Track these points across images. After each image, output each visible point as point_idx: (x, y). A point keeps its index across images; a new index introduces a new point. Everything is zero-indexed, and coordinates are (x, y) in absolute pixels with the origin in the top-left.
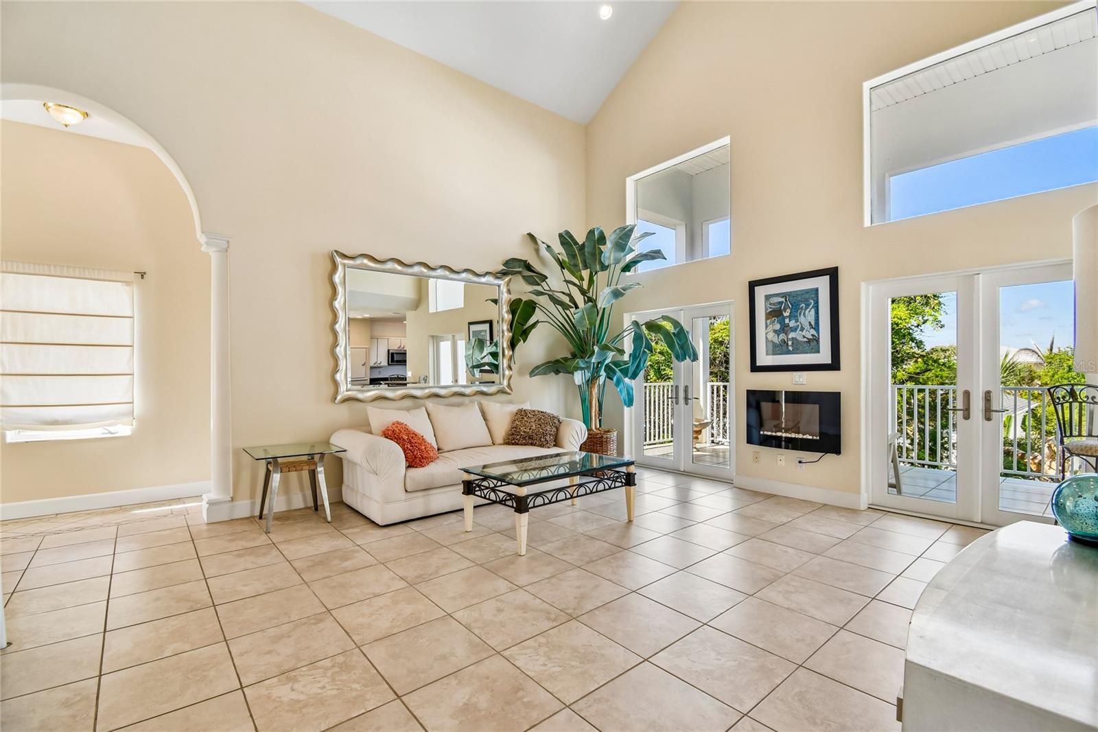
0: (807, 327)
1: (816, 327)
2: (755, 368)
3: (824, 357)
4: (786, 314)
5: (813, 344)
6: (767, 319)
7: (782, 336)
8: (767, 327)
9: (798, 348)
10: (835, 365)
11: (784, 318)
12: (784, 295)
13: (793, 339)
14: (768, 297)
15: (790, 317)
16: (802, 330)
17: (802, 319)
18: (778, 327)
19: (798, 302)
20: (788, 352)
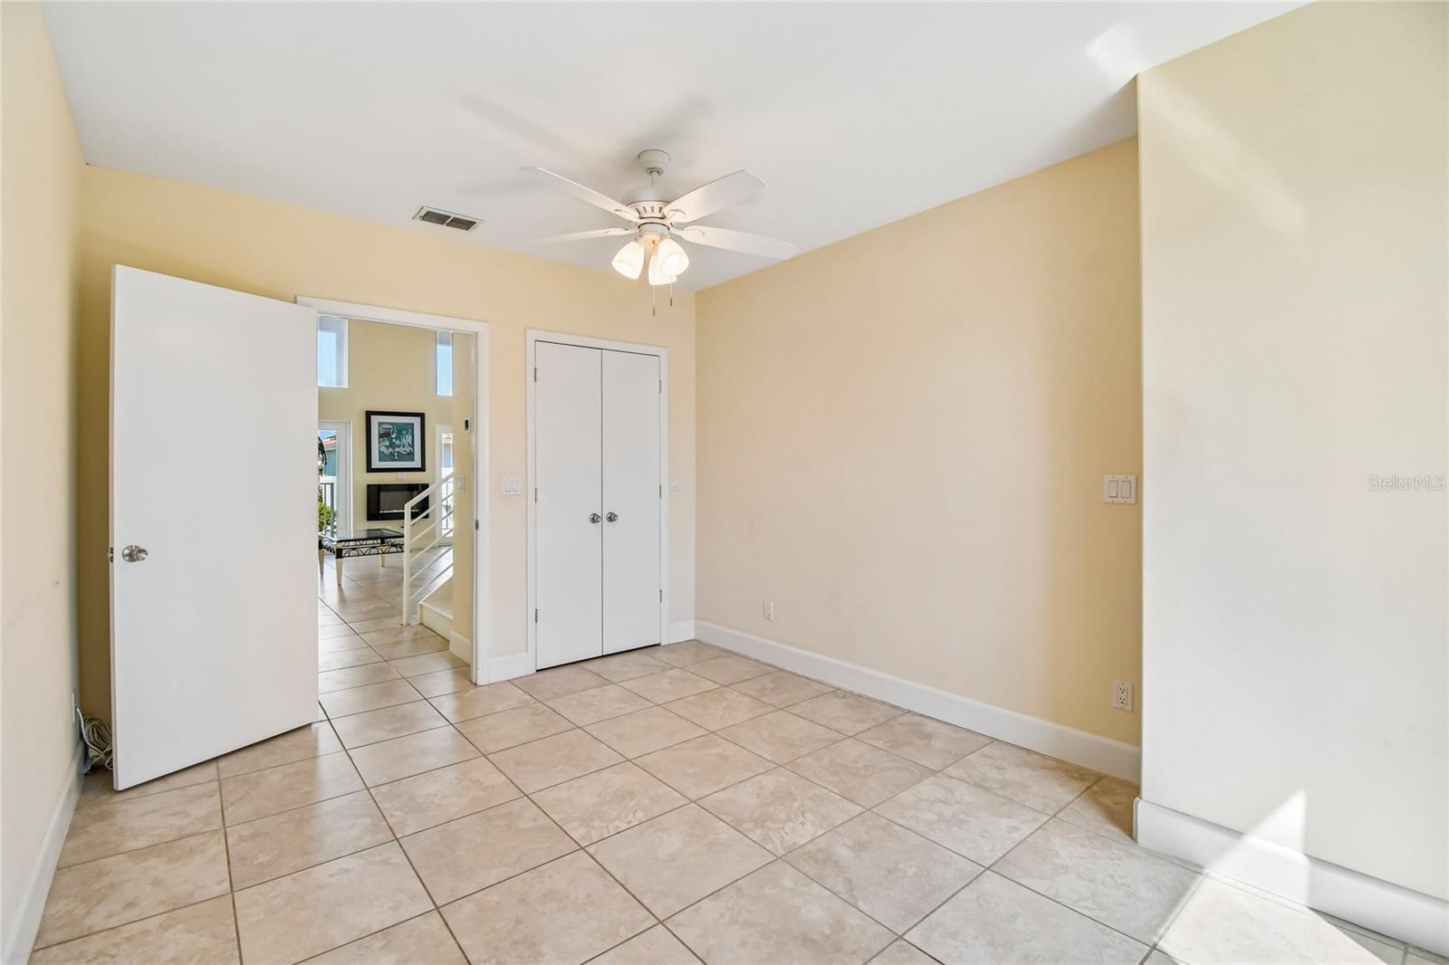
0: (407, 445)
1: (413, 447)
2: (370, 469)
3: (417, 463)
4: (393, 436)
5: (410, 456)
6: (380, 438)
7: (391, 450)
8: (379, 443)
9: (401, 457)
10: (422, 469)
11: (392, 438)
12: (391, 424)
13: (398, 452)
14: (380, 424)
15: (396, 438)
16: (404, 446)
17: (403, 440)
18: (388, 444)
19: (403, 430)
20: (396, 460)
